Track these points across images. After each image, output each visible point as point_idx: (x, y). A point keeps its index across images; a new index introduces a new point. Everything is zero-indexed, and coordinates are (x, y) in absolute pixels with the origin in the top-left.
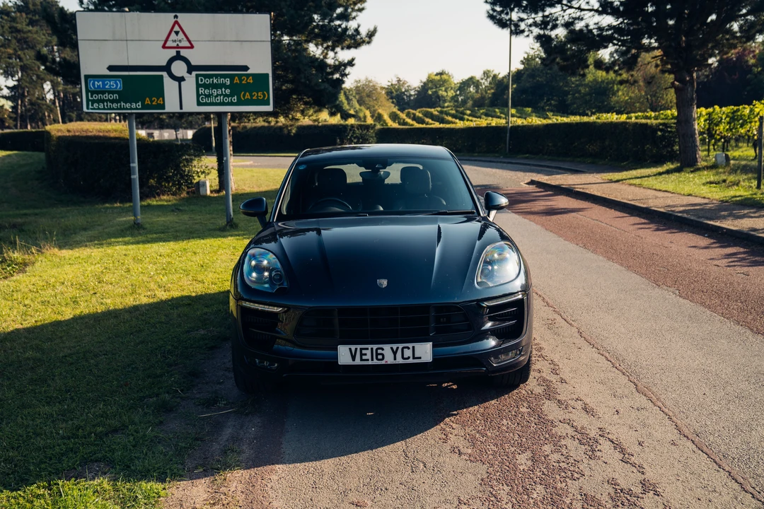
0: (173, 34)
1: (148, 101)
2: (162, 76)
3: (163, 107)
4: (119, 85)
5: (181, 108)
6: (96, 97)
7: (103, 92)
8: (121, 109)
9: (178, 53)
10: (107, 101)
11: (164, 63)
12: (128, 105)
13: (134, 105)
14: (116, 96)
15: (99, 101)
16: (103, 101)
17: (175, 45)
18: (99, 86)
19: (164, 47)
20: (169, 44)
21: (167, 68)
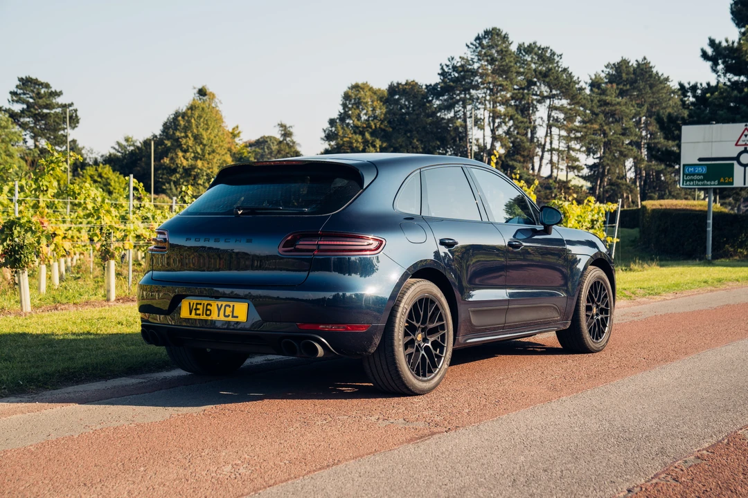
0: (743, 136)
1: (722, 180)
2: (733, 164)
3: (732, 183)
4: (704, 170)
5: (745, 184)
6: (689, 178)
7: (694, 175)
8: (704, 185)
9: (746, 148)
10: (695, 180)
11: (735, 155)
12: (709, 183)
13: (713, 183)
14: (702, 177)
15: (690, 180)
16: (693, 180)
17: (744, 143)
18: (691, 171)
19: (736, 145)
20: (740, 143)
21: (737, 159)
